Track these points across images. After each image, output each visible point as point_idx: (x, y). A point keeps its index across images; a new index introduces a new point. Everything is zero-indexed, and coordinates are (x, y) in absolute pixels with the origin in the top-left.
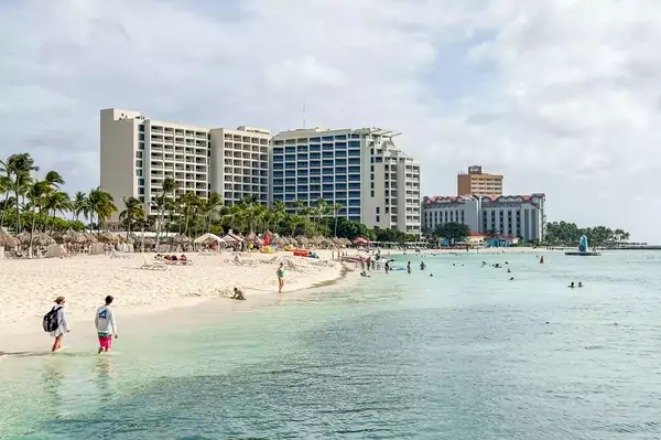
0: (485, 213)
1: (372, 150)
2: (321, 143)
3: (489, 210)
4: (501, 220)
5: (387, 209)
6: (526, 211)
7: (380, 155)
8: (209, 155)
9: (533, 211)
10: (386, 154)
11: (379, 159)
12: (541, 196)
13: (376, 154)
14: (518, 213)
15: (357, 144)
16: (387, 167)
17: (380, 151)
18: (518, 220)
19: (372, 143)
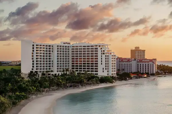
0: (138, 65)
1: (102, 51)
2: (86, 48)
3: (139, 64)
4: (143, 67)
5: (106, 69)
6: (151, 64)
7: (104, 52)
8: (52, 52)
9: (153, 64)
10: (106, 52)
11: (104, 53)
12: (155, 59)
13: (103, 52)
14: (148, 65)
15: (97, 49)
16: (106, 56)
17: (104, 51)
18: (148, 67)
19: (101, 48)
